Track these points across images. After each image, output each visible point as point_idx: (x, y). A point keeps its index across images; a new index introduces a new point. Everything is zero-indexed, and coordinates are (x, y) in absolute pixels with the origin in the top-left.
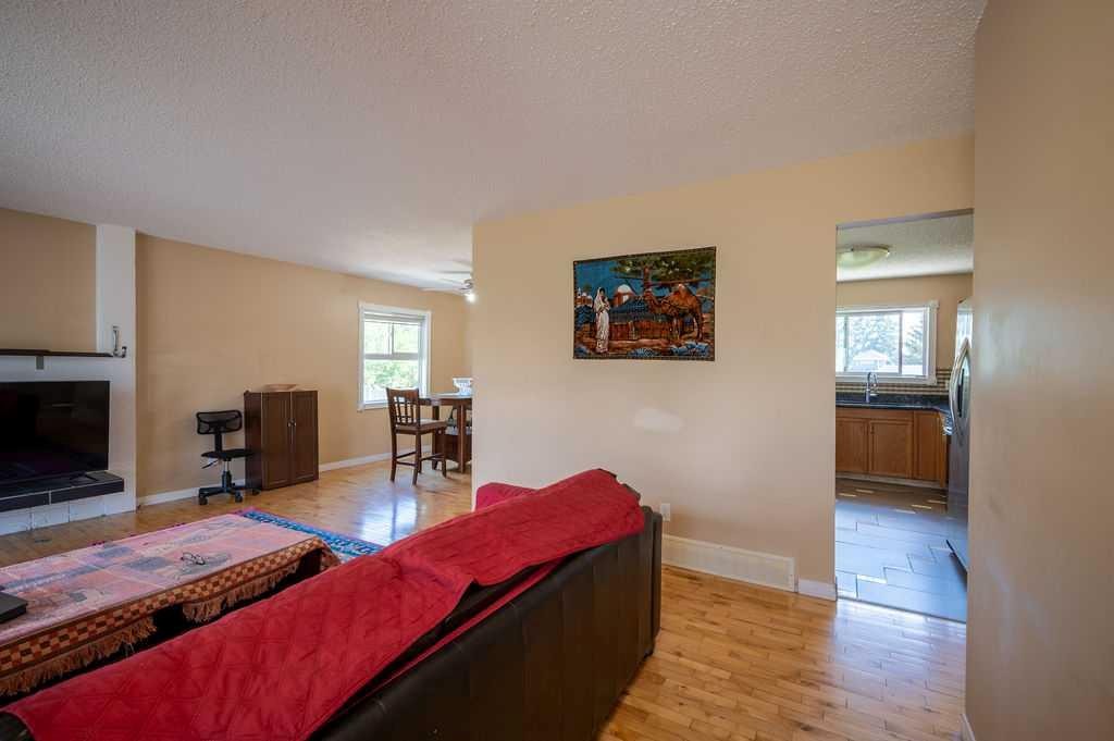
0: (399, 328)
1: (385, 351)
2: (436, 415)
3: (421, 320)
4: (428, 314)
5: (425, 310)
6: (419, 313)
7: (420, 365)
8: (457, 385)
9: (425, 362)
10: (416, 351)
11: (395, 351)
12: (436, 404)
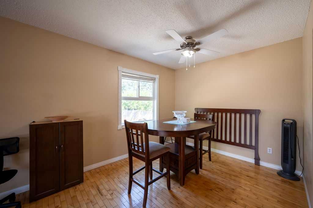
0: (142, 83)
1: (135, 95)
2: (162, 141)
3: (153, 79)
4: (157, 77)
5: (156, 74)
6: (152, 76)
7: (154, 103)
8: (176, 116)
9: (156, 102)
10: (151, 96)
11: (140, 96)
12: (162, 134)
